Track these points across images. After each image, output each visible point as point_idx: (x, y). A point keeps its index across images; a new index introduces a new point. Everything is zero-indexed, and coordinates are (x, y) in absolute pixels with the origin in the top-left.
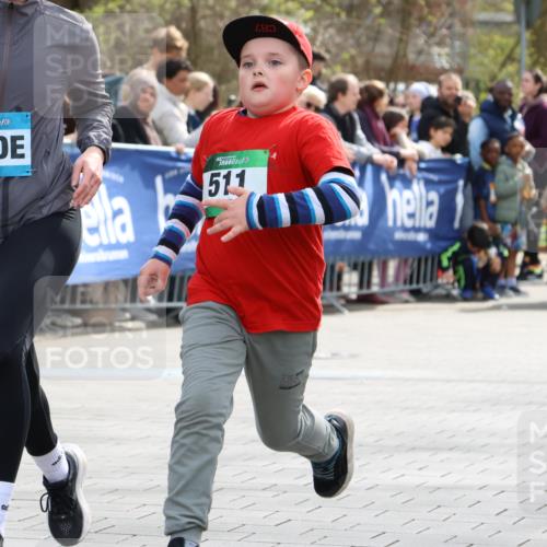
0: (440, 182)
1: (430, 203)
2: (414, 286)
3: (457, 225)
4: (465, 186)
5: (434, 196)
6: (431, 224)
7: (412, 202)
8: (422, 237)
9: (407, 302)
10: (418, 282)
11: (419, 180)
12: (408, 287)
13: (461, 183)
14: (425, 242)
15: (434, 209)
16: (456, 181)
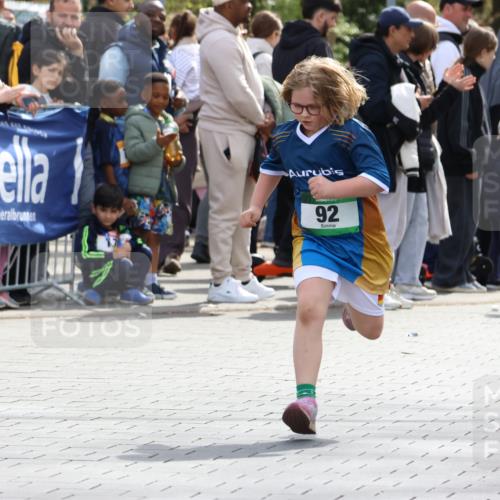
0: (51, 140)
1: (37, 170)
2: (17, 286)
3: (74, 200)
4: (85, 144)
5: (42, 159)
6: (39, 198)
7: (13, 168)
8: (26, 217)
9: (7, 308)
10: (22, 281)
11: (21, 136)
12: (8, 287)
13: (80, 141)
14: (32, 223)
15: (43, 177)
16: (74, 139)
